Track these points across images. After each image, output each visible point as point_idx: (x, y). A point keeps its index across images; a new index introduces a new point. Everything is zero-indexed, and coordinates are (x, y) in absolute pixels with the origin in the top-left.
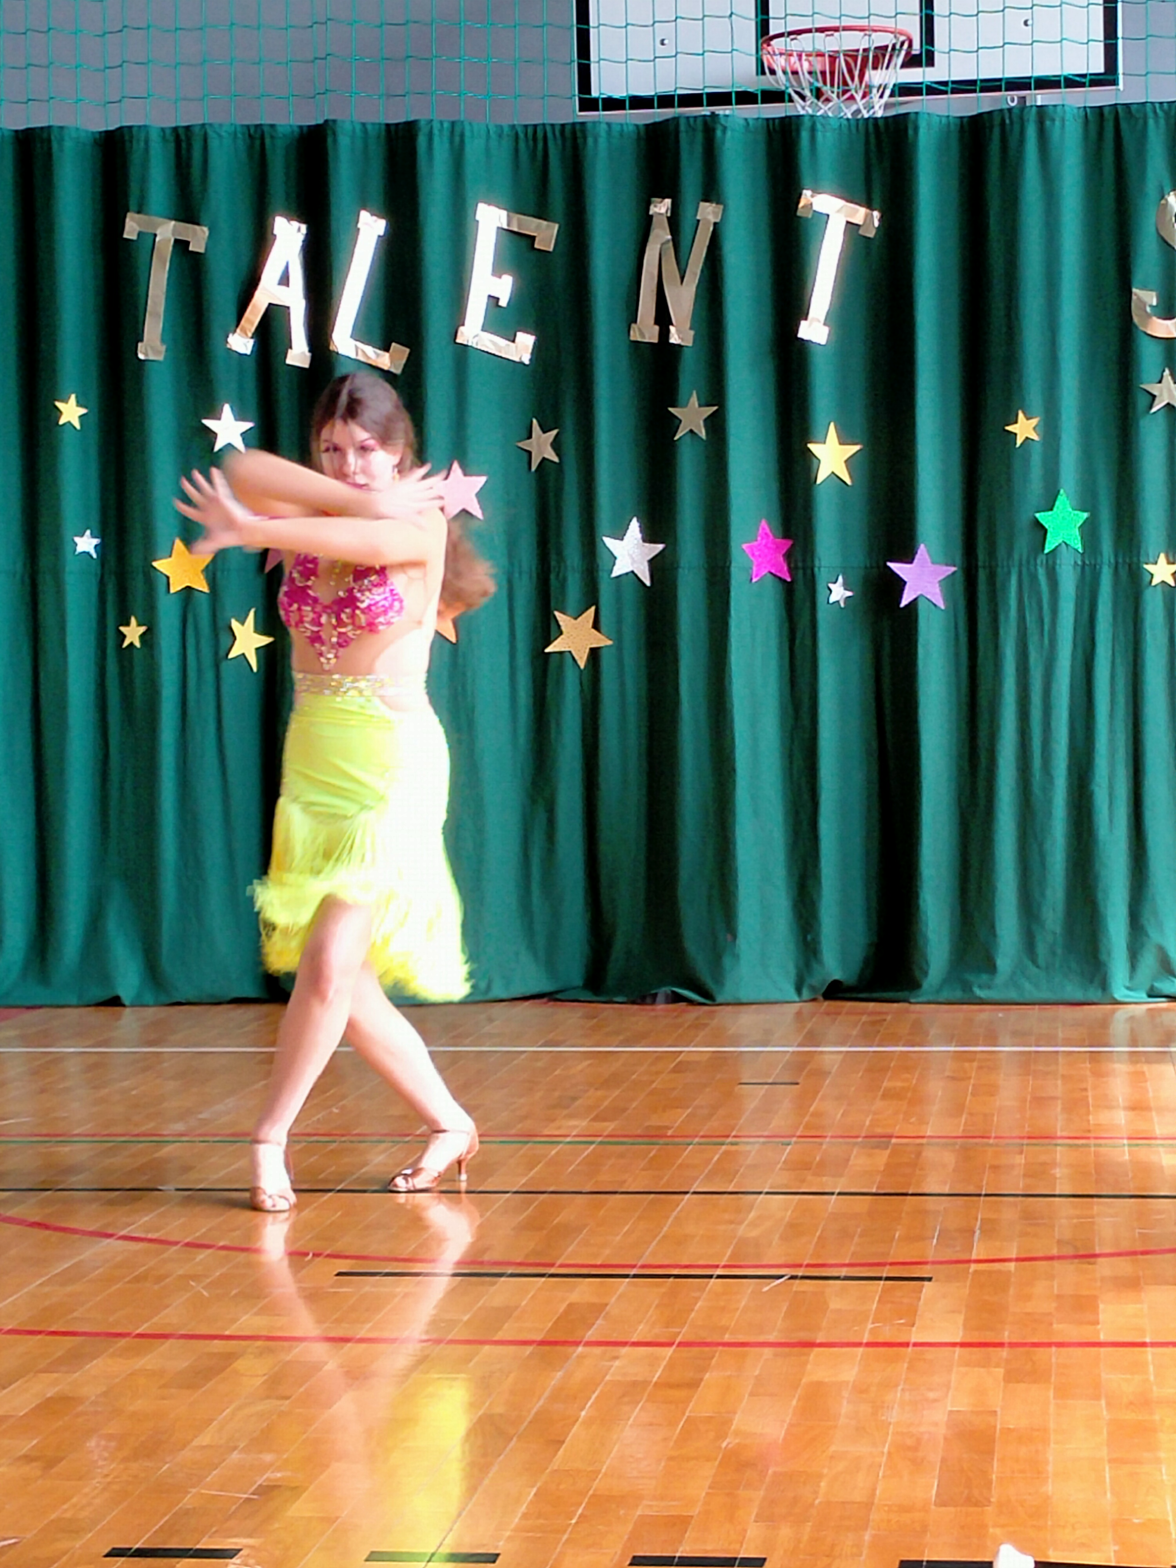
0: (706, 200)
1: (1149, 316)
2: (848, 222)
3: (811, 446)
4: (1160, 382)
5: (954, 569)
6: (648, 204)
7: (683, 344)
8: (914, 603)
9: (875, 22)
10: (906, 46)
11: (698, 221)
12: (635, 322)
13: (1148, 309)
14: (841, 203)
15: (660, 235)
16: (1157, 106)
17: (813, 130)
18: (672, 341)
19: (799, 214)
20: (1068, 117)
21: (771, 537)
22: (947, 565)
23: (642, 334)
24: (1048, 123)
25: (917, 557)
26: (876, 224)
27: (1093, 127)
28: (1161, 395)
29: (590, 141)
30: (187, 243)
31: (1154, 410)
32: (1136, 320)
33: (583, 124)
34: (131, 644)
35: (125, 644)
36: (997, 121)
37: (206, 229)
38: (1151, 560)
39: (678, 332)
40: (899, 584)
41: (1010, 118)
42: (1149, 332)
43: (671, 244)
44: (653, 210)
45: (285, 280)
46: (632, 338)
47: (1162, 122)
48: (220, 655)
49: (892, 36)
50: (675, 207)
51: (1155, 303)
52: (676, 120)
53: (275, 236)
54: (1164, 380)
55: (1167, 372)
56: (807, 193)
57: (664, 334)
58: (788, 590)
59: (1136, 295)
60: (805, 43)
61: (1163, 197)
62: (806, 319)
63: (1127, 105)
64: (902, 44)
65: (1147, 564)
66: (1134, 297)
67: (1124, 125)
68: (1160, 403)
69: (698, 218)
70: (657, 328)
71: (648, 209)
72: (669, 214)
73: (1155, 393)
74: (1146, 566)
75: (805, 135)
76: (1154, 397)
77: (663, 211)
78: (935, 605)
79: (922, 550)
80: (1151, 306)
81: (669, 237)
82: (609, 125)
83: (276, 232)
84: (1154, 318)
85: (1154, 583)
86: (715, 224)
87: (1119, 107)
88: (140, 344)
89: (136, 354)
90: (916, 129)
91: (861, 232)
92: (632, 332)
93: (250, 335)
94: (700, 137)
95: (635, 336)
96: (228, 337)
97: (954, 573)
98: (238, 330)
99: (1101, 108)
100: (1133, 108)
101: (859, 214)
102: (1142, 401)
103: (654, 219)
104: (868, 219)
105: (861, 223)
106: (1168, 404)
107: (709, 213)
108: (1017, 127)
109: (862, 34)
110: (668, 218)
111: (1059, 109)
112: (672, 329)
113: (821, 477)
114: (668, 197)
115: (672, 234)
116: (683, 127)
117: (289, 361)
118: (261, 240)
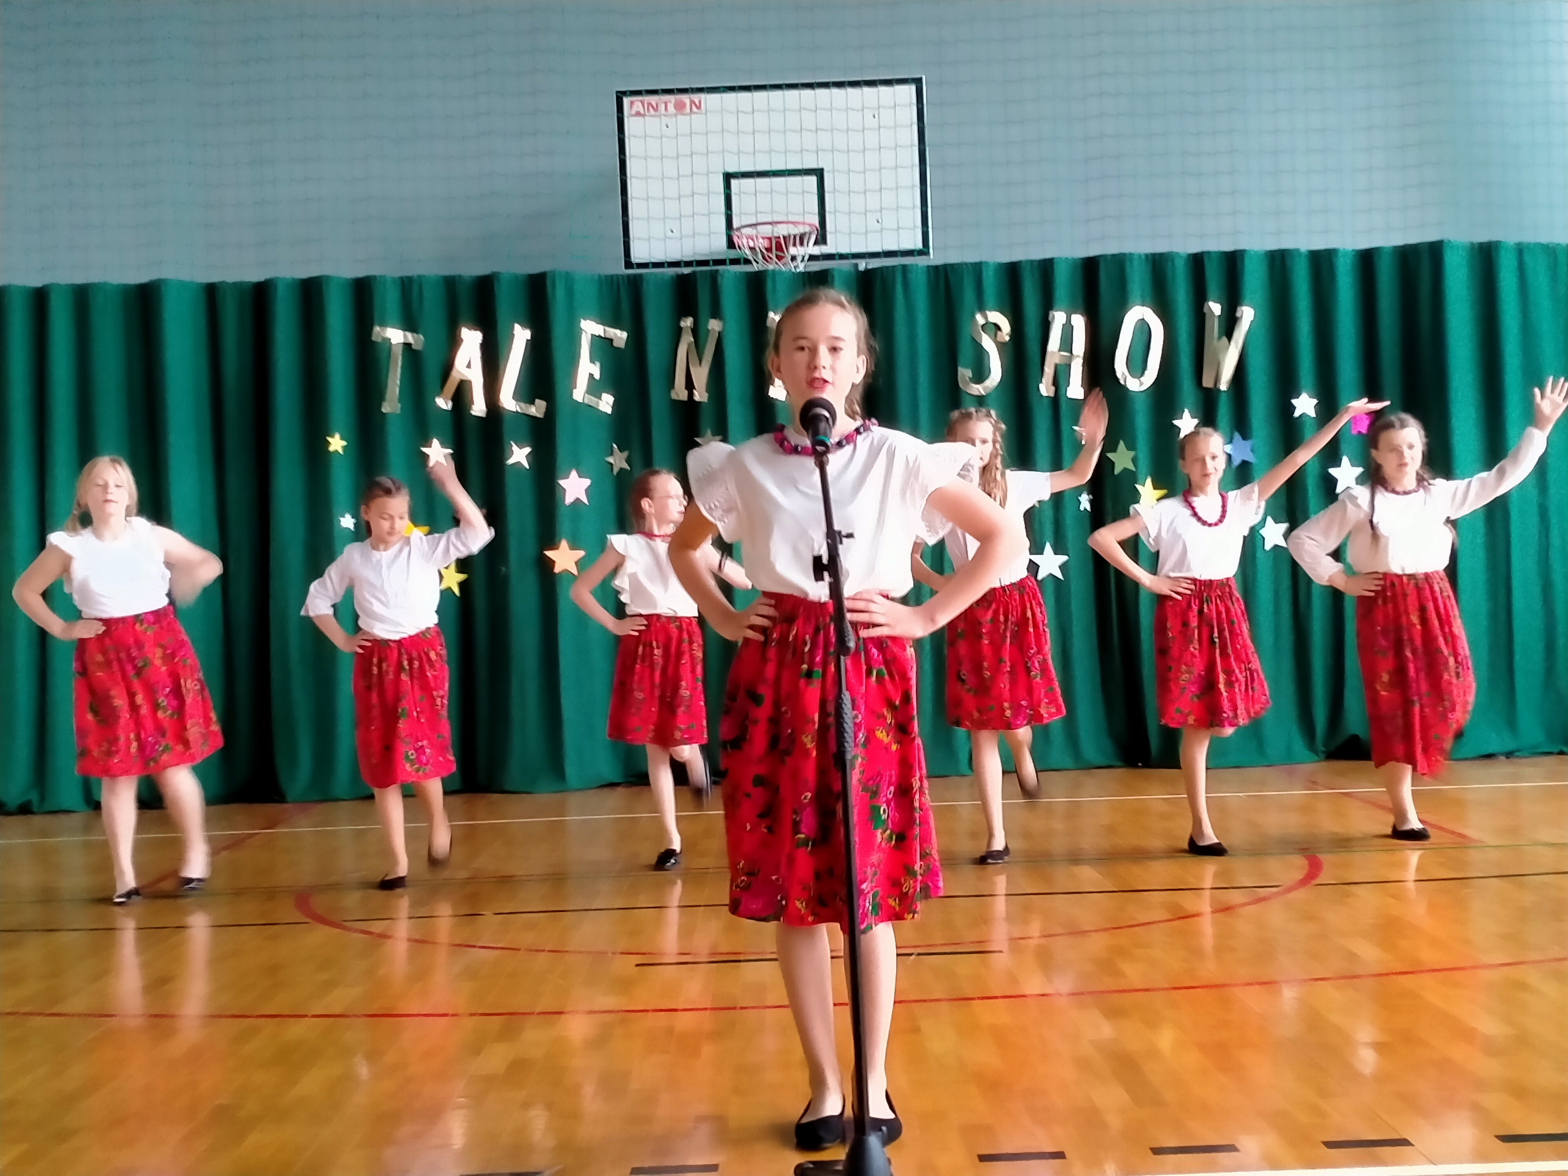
0: (713, 318)
1: (967, 383)
6: (680, 321)
7: (702, 401)
11: (709, 330)
12: (674, 388)
13: (968, 379)
15: (687, 339)
16: (969, 265)
17: (774, 278)
18: (695, 399)
19: (766, 324)
20: (920, 271)
23: (678, 395)
24: (908, 275)
27: (933, 277)
29: (646, 285)
30: (410, 344)
32: (961, 385)
36: (878, 274)
37: (421, 337)
39: (699, 393)
41: (887, 272)
42: (969, 392)
43: (694, 344)
44: (683, 324)
45: (469, 365)
46: (672, 398)
50: (695, 323)
51: (970, 375)
52: (694, 273)
53: (462, 340)
56: (771, 314)
57: (691, 395)
59: (960, 370)
61: (973, 316)
62: (772, 386)
66: (959, 372)
67: (950, 276)
69: (709, 328)
70: (686, 392)
71: (680, 324)
72: (692, 326)
75: (769, 282)
77: (688, 324)
81: (692, 339)
83: (462, 337)
84: (971, 384)
86: (719, 331)
88: (384, 404)
89: (381, 410)
92: (672, 394)
93: (449, 398)
94: (709, 282)
95: (674, 396)
96: (434, 399)
98: (442, 396)
103: (683, 331)
107: (715, 325)
108: (890, 278)
110: (691, 328)
111: (912, 267)
112: (695, 392)
114: (691, 316)
115: (694, 338)
116: (698, 276)
117: (473, 413)
118: (454, 342)
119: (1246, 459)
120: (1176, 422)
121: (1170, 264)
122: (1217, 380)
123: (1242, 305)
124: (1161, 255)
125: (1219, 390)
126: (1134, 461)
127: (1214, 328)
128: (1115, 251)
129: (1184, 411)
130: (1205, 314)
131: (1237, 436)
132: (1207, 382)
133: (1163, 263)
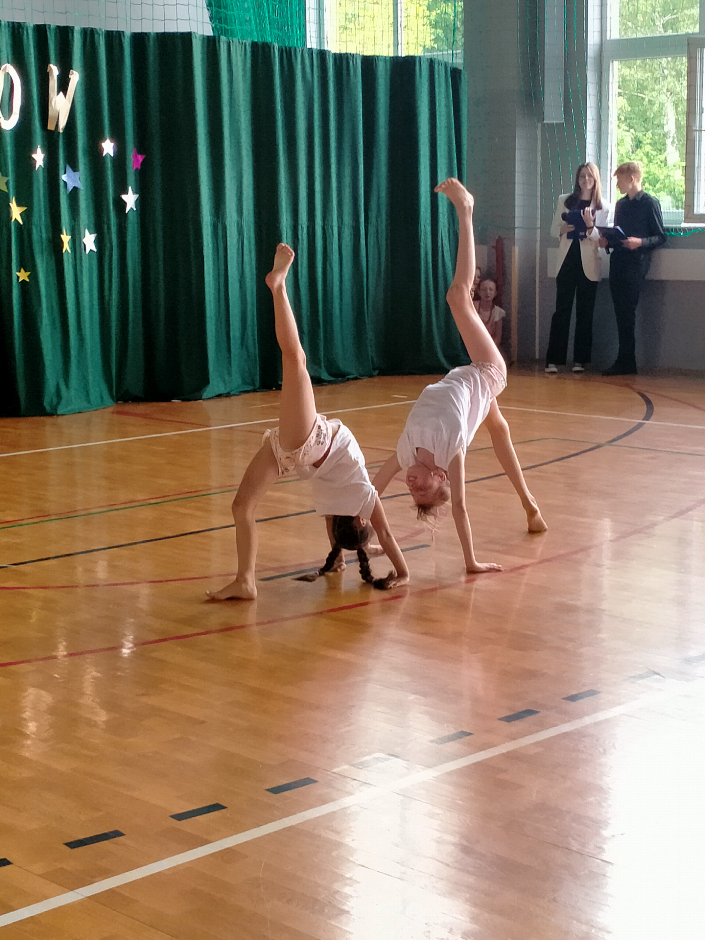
119: (76, 186)
120: (34, 156)
121: (24, 31)
122: (57, 126)
123: (72, 69)
124: (19, 24)
125: (59, 133)
126: (7, 184)
127: (53, 83)
129: (38, 148)
130: (48, 74)
131: (69, 169)
132: (51, 127)
133: (21, 30)
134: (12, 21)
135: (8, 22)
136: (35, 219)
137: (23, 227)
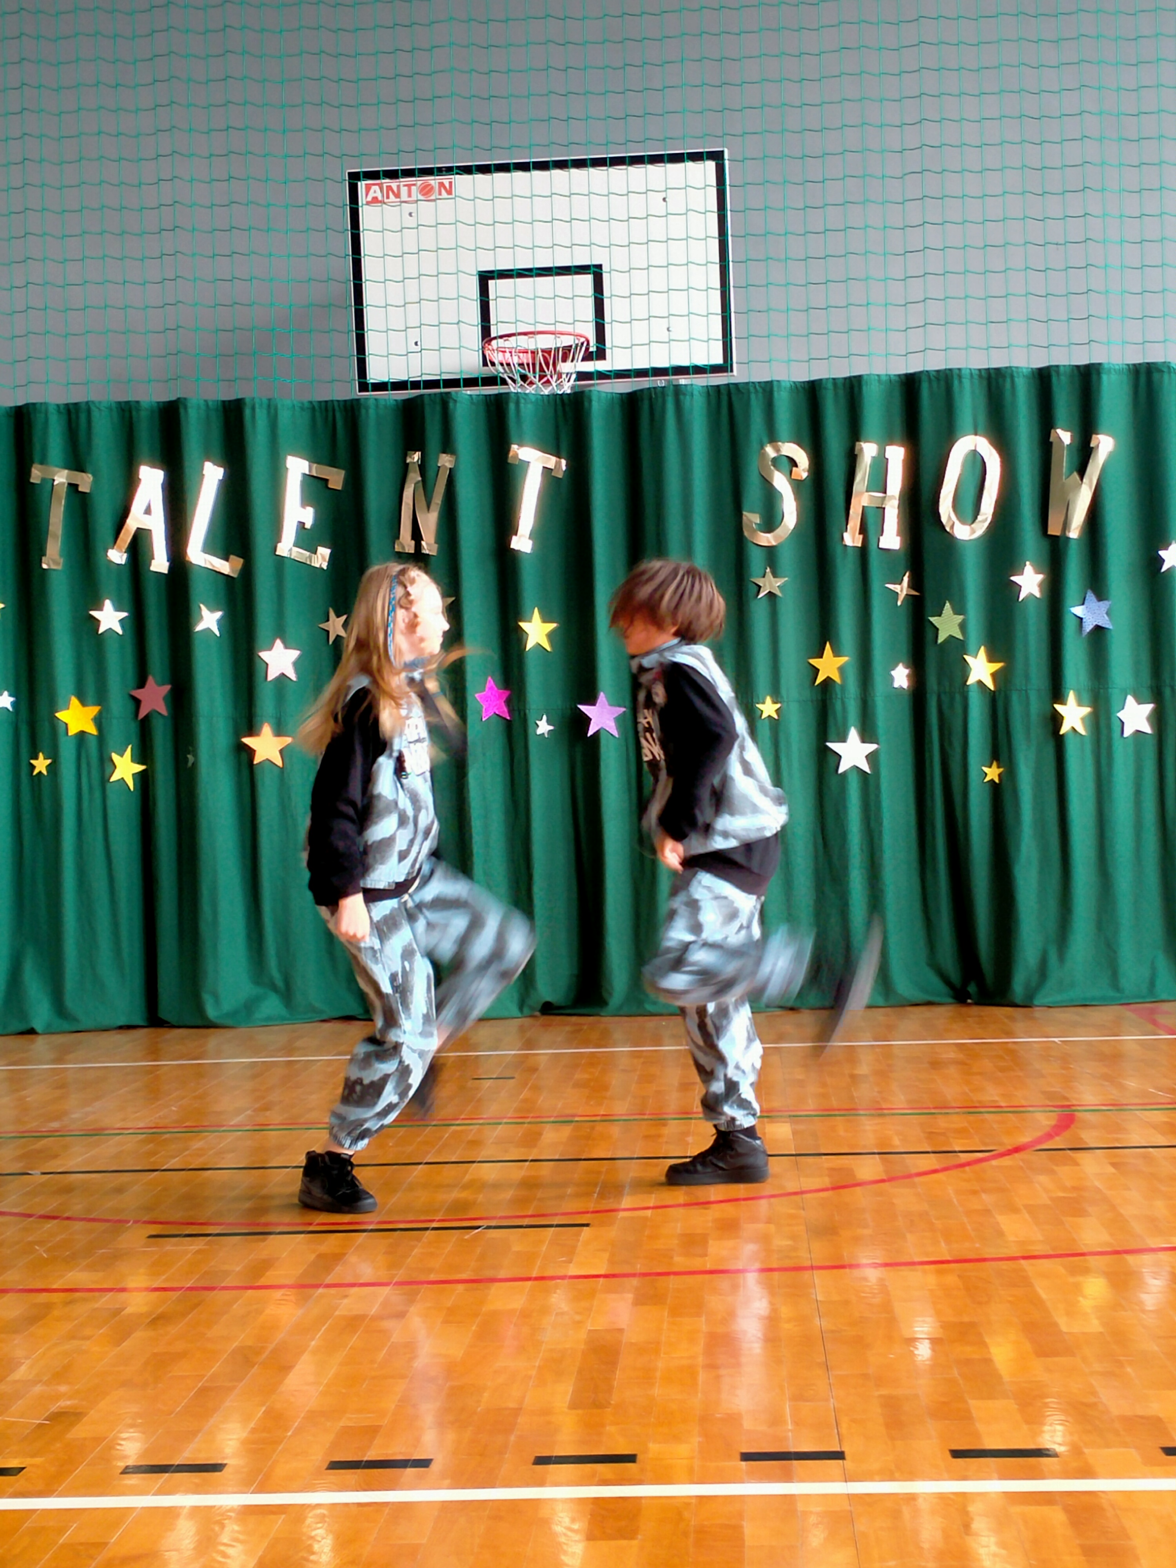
0: (444, 452)
1: (754, 531)
2: (544, 467)
3: (522, 624)
4: (764, 577)
5: (624, 709)
6: (405, 456)
7: (430, 553)
8: (597, 734)
9: (560, 328)
10: (585, 344)
11: (439, 467)
12: (398, 538)
13: (755, 526)
14: (540, 454)
15: (414, 477)
16: (757, 385)
17: (517, 403)
18: (424, 551)
19: (510, 461)
20: (696, 393)
21: (496, 689)
22: (620, 706)
23: (403, 547)
24: (682, 397)
25: (599, 701)
26: (564, 468)
27: (714, 401)
28: (765, 585)
29: (363, 411)
30: (76, 486)
31: (760, 596)
32: (746, 534)
33: (358, 400)
34: (40, 772)
35: (35, 773)
36: (646, 397)
37: (90, 475)
38: (761, 701)
39: (427, 544)
40: (587, 720)
41: (655, 393)
42: (755, 542)
43: (421, 484)
44: (408, 460)
45: (148, 511)
46: (396, 550)
47: (760, 395)
48: (104, 780)
49: (572, 337)
50: (423, 458)
51: (758, 522)
52: (421, 396)
53: (140, 480)
54: (766, 576)
55: (768, 570)
56: (514, 447)
57: (418, 546)
58: (509, 726)
59: (746, 516)
60: (512, 342)
61: (762, 447)
62: (516, 534)
63: (736, 385)
64: (582, 344)
65: (758, 703)
66: (744, 518)
67: (734, 398)
68: (764, 591)
69: (439, 465)
70: (413, 542)
71: (405, 460)
72: (420, 463)
73: (761, 585)
74: (757, 705)
75: (512, 406)
76: (760, 587)
77: (416, 459)
78: (612, 735)
79: (602, 697)
80: (756, 524)
81: (420, 479)
82: (376, 400)
83: (140, 477)
84: (759, 532)
85: (763, 717)
86: (450, 469)
87: (731, 386)
88: (44, 558)
89: (41, 565)
90: (590, 401)
91: (553, 474)
92: (396, 546)
93: (124, 550)
94: (438, 408)
95: (399, 548)
96: (107, 552)
97: (624, 712)
98: (115, 547)
99: (718, 386)
100: (740, 386)
101: (551, 461)
102: (753, 589)
103: (410, 467)
104: (558, 464)
105: (553, 468)
106: (770, 592)
107: (446, 462)
108: (660, 400)
109: (553, 336)
110: (419, 465)
111: (689, 387)
112: (423, 543)
113: (530, 645)
114: (418, 451)
115: (421, 476)
116: (427, 400)
117: (153, 568)
118: (130, 483)
119: (1100, 624)
120: (1017, 578)
121: (1008, 380)
122: (1066, 525)
123: (1097, 434)
124: (998, 370)
125: (1068, 538)
126: (963, 626)
127: (1063, 462)
128: (942, 367)
129: (1025, 565)
130: (1051, 443)
131: (1090, 596)
132: (1054, 529)
133: (1000, 380)
134: (987, 367)
135: (980, 370)
136: (1018, 680)
137: (997, 694)
